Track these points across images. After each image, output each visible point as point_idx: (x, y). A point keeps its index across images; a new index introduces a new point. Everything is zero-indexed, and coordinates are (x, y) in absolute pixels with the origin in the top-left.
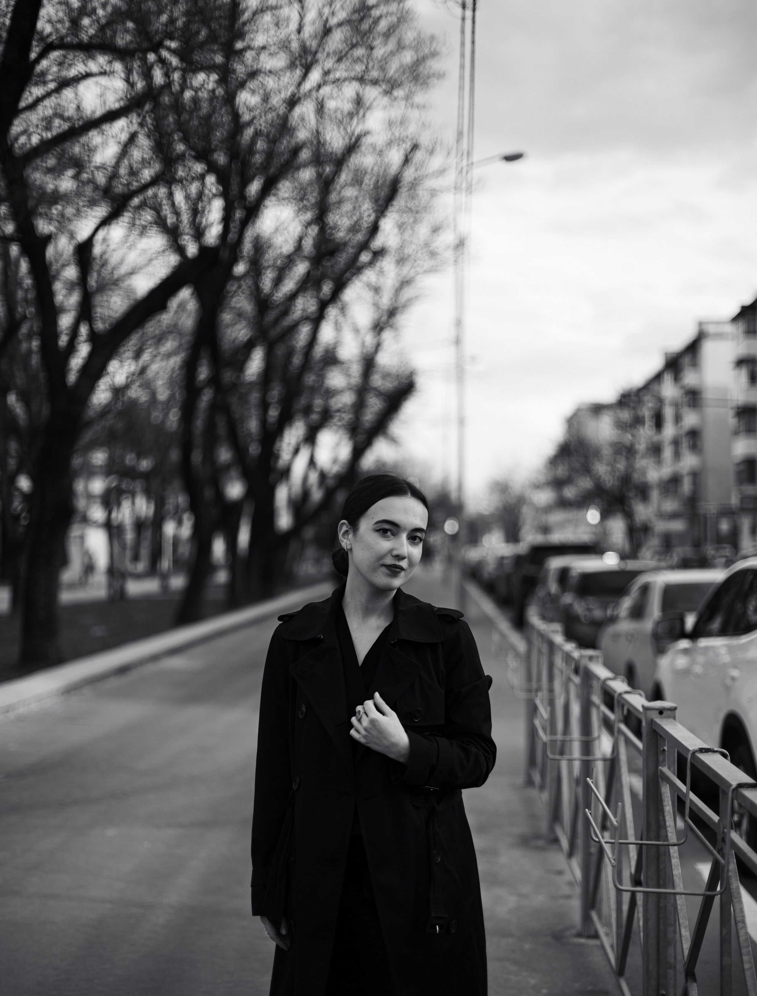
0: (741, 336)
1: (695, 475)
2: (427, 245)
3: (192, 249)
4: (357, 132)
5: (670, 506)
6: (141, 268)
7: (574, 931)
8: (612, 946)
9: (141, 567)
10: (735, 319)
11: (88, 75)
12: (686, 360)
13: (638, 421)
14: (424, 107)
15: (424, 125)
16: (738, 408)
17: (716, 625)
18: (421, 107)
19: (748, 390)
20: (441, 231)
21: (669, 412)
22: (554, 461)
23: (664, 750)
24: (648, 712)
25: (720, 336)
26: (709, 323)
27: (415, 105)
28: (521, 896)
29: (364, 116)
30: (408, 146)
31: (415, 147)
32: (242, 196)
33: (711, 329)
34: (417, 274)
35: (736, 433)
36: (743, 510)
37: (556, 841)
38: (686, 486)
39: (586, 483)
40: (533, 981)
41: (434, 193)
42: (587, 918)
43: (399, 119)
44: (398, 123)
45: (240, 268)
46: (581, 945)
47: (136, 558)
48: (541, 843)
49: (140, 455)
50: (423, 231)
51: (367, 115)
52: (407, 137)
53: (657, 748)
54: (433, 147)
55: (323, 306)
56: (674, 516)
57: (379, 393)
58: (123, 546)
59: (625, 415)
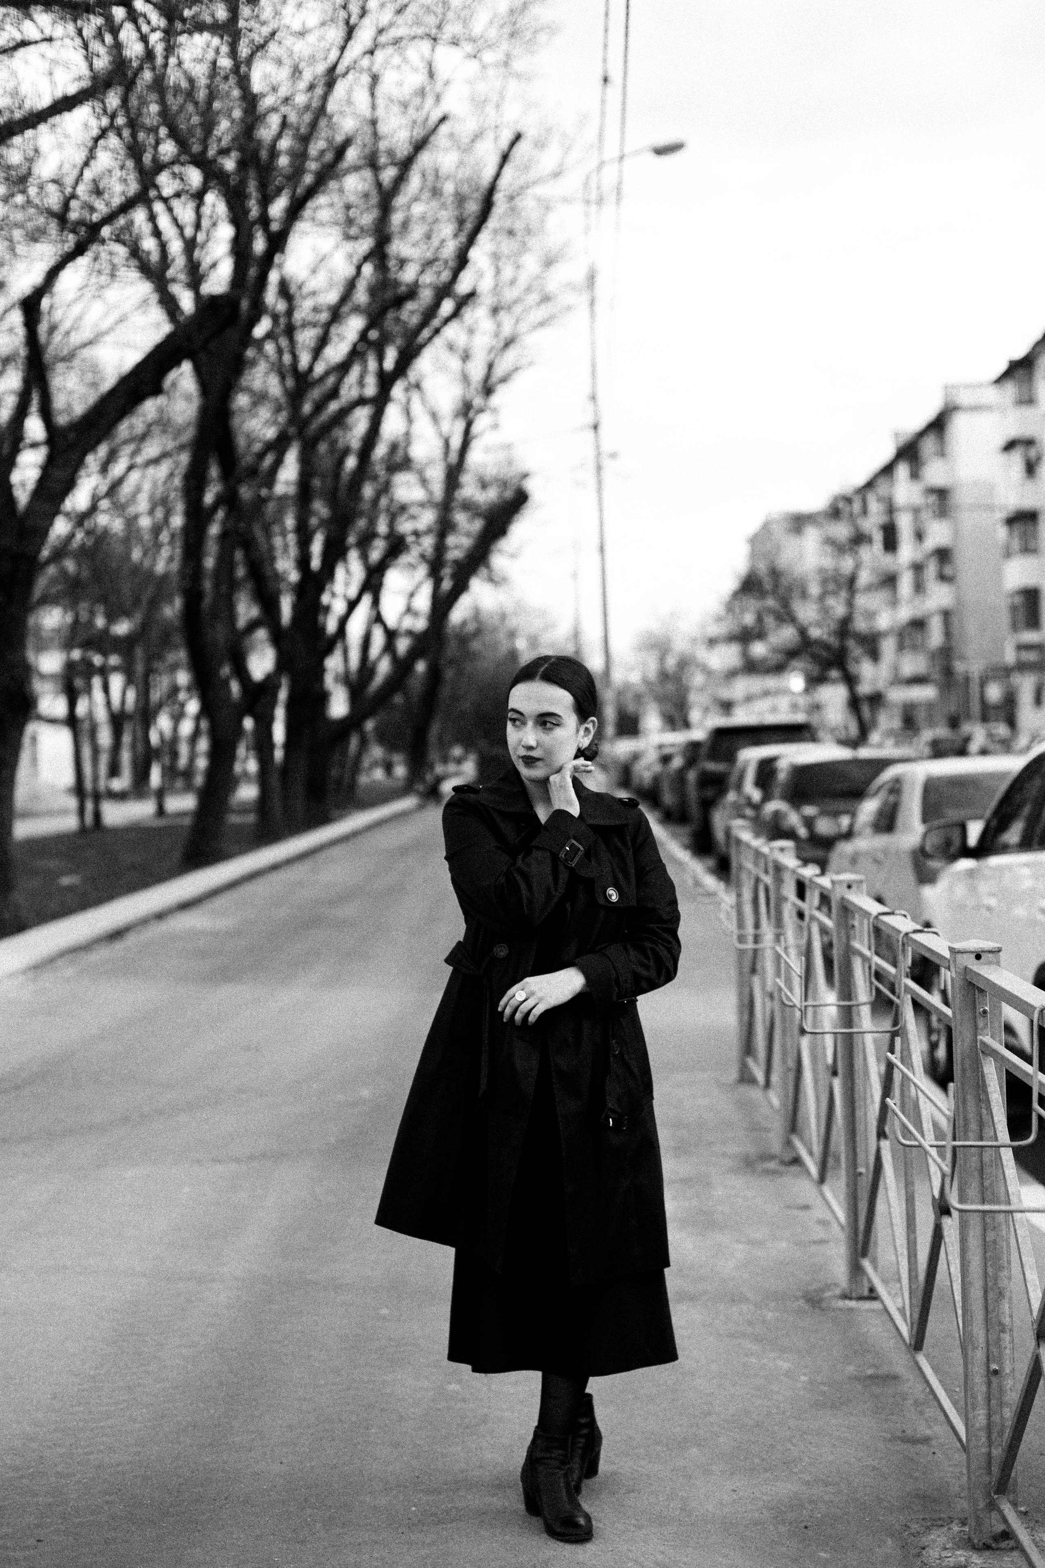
0: (1012, 407)
1: (948, 615)
3: (187, 302)
5: (912, 665)
6: (105, 334)
7: (838, 1292)
8: (902, 1311)
9: (122, 782)
10: (1000, 380)
11: (24, 44)
12: (928, 445)
13: (859, 539)
14: (528, 76)
16: (1010, 514)
17: (1013, 835)
18: (524, 77)
19: (1022, 487)
20: (557, 263)
21: (905, 524)
23: (985, 1012)
24: (959, 956)
25: (977, 408)
26: (960, 387)
28: (752, 1243)
29: (441, 94)
31: (517, 138)
32: (264, 220)
33: (964, 398)
34: (525, 329)
35: (1008, 554)
36: (1022, 667)
37: (797, 1161)
38: (935, 637)
39: (787, 635)
40: (786, 1366)
41: (546, 206)
42: (856, 1270)
45: (261, 329)
46: (851, 1310)
47: (114, 770)
48: (772, 1165)
49: (114, 615)
50: (531, 263)
51: (445, 94)
52: (505, 124)
53: (974, 1008)
54: (544, 138)
55: (386, 381)
56: (918, 680)
57: (474, 510)
58: (96, 751)
59: (842, 531)
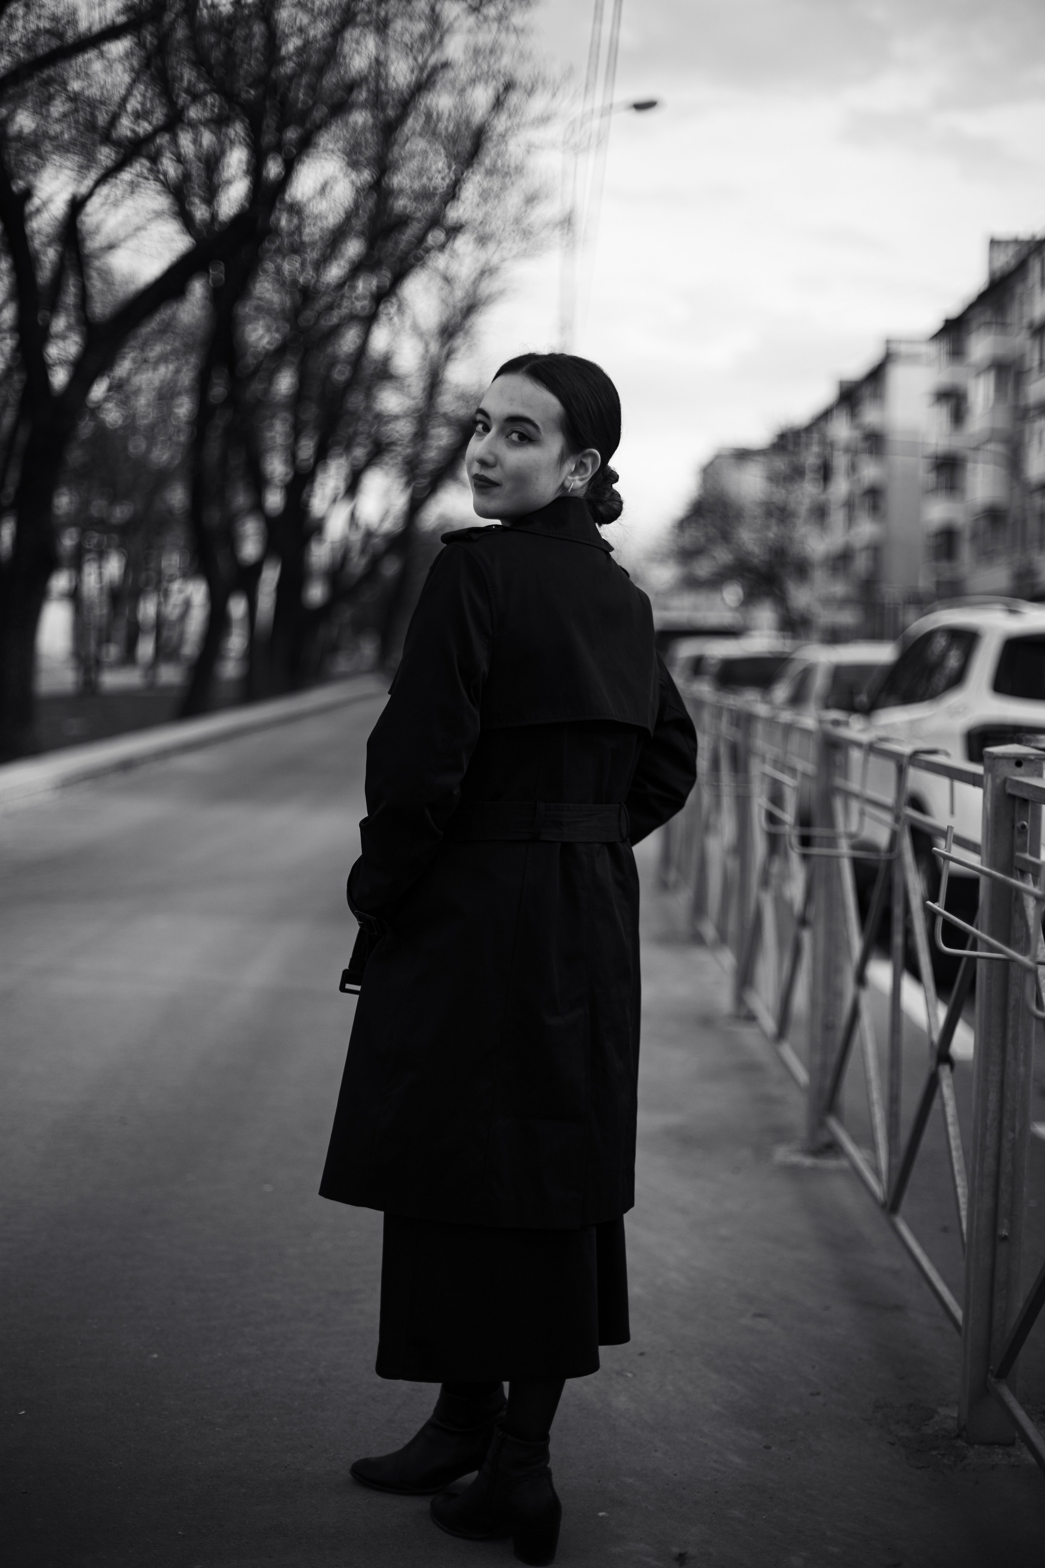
0: (944, 358)
1: (876, 550)
2: (517, 221)
4: (432, 61)
5: (839, 589)
6: (124, 240)
9: (113, 651)
10: (937, 337)
12: (866, 392)
13: (797, 473)
14: (523, 31)
15: (521, 55)
16: (937, 458)
18: (519, 31)
19: (950, 435)
20: (536, 202)
21: (840, 461)
22: (683, 524)
25: (914, 359)
26: (900, 342)
27: (511, 28)
29: (441, 41)
30: (500, 84)
31: (509, 86)
33: (903, 348)
34: (503, 260)
36: (938, 598)
38: (861, 564)
39: (723, 556)
41: (530, 148)
43: (490, 46)
44: (488, 51)
49: (114, 499)
50: (513, 200)
51: (446, 40)
52: (499, 72)
54: (533, 87)
55: (379, 298)
56: (842, 603)
57: (449, 421)
59: (780, 464)
